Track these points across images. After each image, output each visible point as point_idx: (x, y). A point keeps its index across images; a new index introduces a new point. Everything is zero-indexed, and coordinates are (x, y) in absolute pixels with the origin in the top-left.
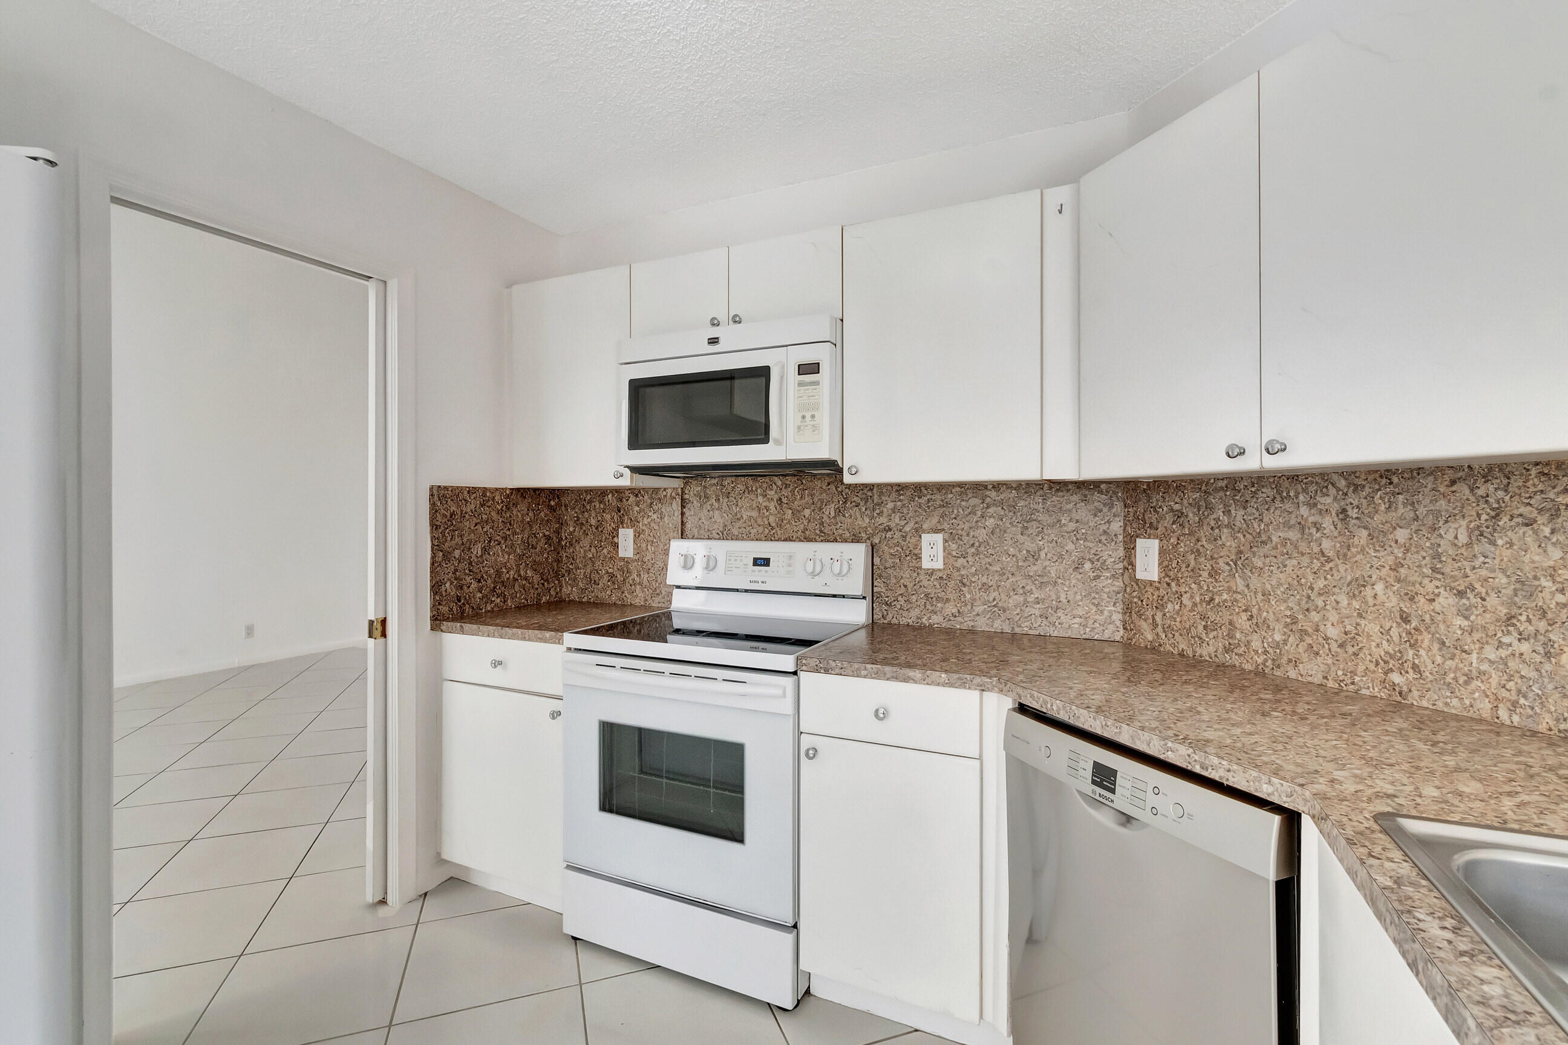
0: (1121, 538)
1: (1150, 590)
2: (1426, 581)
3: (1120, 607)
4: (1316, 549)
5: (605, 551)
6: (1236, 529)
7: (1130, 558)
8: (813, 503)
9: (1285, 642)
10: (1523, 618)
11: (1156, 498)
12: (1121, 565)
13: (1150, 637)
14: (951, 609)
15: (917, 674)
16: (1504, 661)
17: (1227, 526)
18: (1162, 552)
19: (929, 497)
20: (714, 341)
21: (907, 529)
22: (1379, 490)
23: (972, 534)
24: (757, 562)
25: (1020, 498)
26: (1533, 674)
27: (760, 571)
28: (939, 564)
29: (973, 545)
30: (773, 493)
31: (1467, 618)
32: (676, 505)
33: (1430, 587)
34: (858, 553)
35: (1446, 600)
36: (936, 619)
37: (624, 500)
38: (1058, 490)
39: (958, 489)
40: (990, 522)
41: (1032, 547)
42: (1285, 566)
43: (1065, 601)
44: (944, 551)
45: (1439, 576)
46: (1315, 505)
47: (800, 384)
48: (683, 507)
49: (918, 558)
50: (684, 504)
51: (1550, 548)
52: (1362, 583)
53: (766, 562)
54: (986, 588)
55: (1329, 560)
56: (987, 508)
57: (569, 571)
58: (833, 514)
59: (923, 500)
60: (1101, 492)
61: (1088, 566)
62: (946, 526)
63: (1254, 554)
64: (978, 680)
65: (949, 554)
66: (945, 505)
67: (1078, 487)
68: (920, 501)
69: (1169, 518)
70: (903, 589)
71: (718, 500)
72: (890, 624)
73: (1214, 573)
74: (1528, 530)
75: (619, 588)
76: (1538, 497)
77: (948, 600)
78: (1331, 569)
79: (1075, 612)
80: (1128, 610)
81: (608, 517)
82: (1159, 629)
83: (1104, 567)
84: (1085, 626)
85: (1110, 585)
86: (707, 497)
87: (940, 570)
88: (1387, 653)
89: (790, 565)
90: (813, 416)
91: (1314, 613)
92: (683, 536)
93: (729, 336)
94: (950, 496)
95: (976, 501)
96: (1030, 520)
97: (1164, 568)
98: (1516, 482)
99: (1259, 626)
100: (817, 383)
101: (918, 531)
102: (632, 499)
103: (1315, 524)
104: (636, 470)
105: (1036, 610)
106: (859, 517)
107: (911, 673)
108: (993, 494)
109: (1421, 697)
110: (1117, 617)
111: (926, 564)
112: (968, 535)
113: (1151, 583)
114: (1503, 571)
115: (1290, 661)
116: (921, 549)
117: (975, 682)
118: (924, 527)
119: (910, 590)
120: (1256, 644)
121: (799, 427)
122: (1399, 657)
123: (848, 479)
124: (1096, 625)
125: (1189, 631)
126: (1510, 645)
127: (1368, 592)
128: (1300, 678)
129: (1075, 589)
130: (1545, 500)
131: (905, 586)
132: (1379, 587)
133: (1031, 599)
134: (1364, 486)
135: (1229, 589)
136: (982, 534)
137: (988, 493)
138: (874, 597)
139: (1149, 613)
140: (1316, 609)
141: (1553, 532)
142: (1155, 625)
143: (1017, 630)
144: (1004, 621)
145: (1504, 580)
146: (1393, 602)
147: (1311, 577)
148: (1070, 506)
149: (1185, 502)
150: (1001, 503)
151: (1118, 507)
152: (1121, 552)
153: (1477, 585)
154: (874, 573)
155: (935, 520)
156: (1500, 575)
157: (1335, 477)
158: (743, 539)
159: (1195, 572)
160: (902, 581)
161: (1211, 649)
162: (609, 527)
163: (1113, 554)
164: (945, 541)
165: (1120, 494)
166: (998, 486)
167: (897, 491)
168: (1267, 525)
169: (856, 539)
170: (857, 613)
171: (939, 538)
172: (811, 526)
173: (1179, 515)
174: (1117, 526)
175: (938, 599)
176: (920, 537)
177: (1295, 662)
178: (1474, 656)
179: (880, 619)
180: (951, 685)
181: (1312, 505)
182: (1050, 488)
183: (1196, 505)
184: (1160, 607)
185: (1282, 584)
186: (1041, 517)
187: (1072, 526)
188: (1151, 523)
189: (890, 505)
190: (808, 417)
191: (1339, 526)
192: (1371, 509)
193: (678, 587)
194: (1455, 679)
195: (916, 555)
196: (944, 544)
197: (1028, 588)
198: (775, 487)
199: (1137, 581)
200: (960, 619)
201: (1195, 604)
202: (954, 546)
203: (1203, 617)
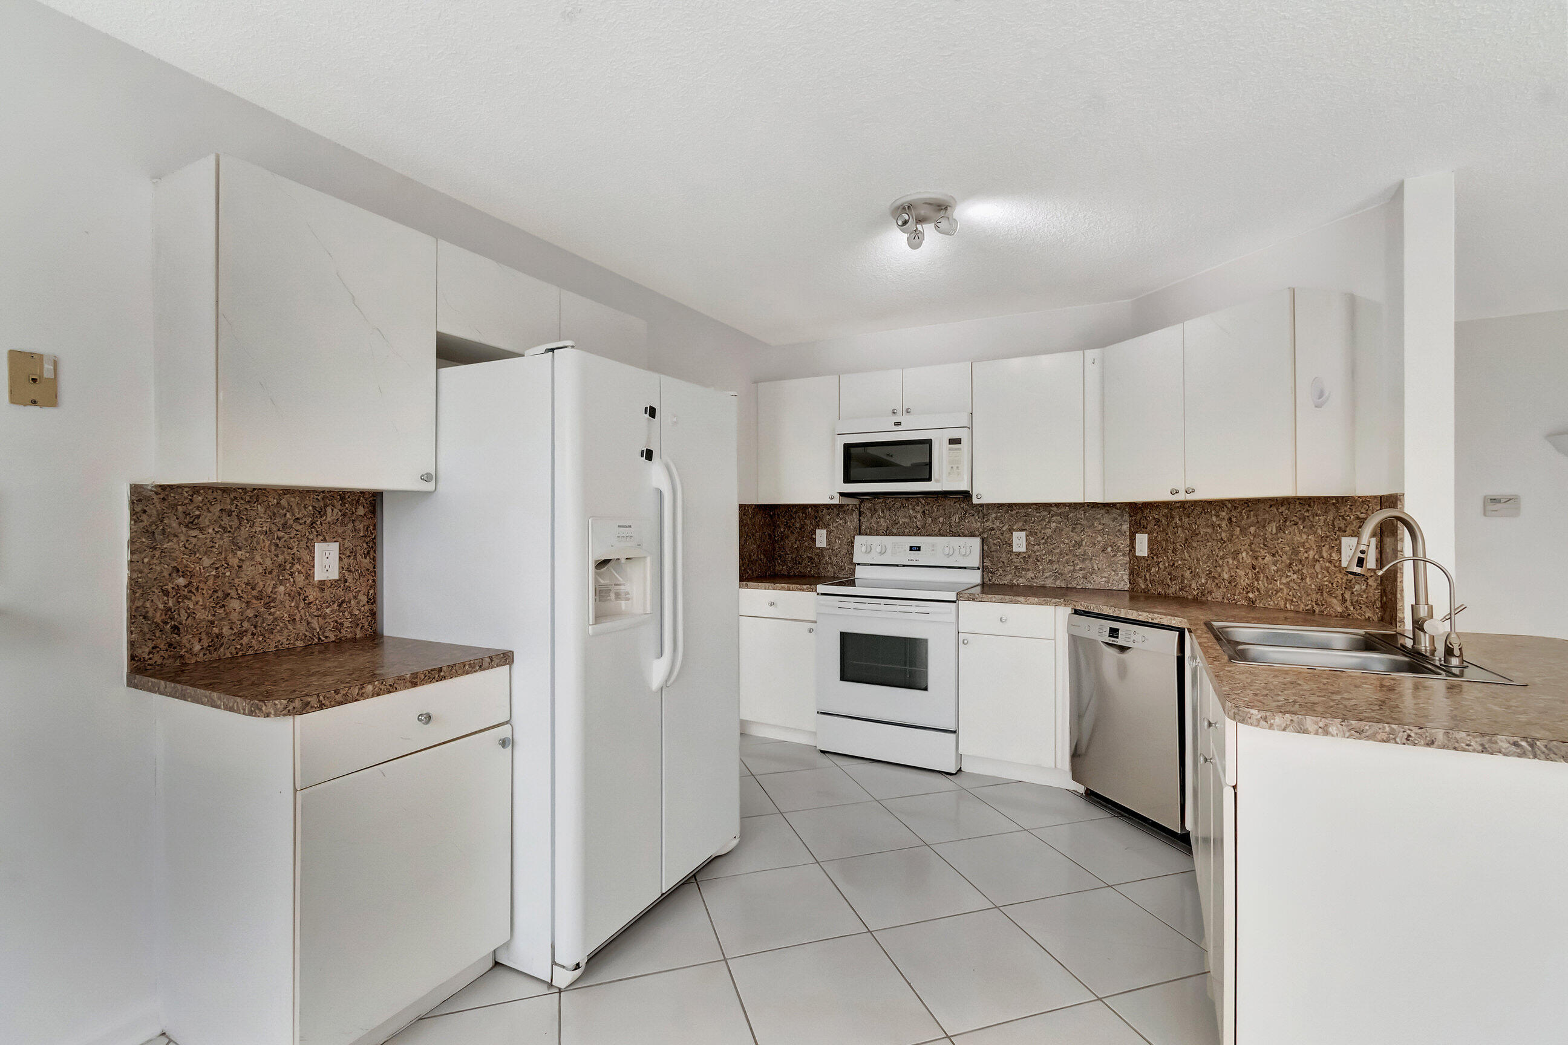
0: (1128, 533)
1: (1143, 561)
2: (1261, 550)
3: (1127, 572)
4: (1219, 537)
5: (806, 543)
6: (1185, 528)
7: (1133, 544)
8: (945, 514)
9: (1206, 583)
10: (1294, 564)
11: (1146, 512)
12: (1128, 549)
13: (1143, 587)
14: (1030, 574)
15: (1022, 599)
16: (1288, 583)
17: (1180, 527)
18: (1149, 540)
19: (1017, 511)
20: (898, 424)
21: (1004, 529)
22: (1244, 509)
23: (1043, 532)
24: (911, 548)
25: (1071, 512)
26: (1297, 588)
27: (914, 554)
28: (1024, 549)
29: (1043, 538)
30: (919, 508)
31: (1276, 566)
32: (855, 516)
33: (1263, 552)
34: (976, 542)
35: (1269, 558)
36: (1021, 581)
37: (820, 512)
38: (1092, 507)
39: (1034, 506)
40: (1053, 525)
41: (1078, 539)
42: (1206, 546)
43: (1096, 569)
44: (1026, 541)
45: (1266, 548)
46: (1219, 516)
47: (950, 449)
48: (860, 516)
49: (1011, 545)
50: (860, 514)
51: (1303, 534)
52: (1237, 553)
53: (918, 549)
54: (1051, 562)
55: (1224, 542)
56: (1052, 517)
57: (780, 556)
58: (957, 520)
59: (1014, 512)
60: (1117, 509)
61: (1109, 549)
62: (1027, 527)
63: (1193, 540)
64: (1054, 600)
65: (1030, 543)
66: (1027, 515)
67: (1104, 506)
68: (1012, 513)
69: (1153, 522)
70: (1001, 564)
71: (883, 512)
72: (994, 584)
73: (1174, 551)
74: (1296, 527)
75: (816, 566)
76: (1299, 513)
77: (1029, 570)
78: (1225, 546)
79: (1103, 575)
80: (1131, 573)
81: (808, 522)
82: (1148, 582)
83: (1118, 550)
84: (1108, 582)
85: (1123, 560)
86: (876, 510)
87: (1024, 552)
88: (1247, 584)
89: (933, 550)
90: (958, 467)
91: (1218, 568)
92: (860, 534)
93: (907, 422)
94: (1030, 510)
95: (1045, 513)
96: (1077, 524)
97: (1151, 549)
98: (1292, 506)
99: (1195, 576)
100: (960, 449)
101: (1011, 530)
102: (825, 511)
103: (1219, 525)
104: (842, 494)
105: (1080, 574)
106: (974, 522)
107: (1019, 599)
108: (1055, 509)
109: (1260, 602)
110: (1126, 578)
111: (1016, 549)
112: (1040, 532)
113: (1144, 557)
114: (1288, 545)
115: (1208, 592)
116: (1012, 541)
117: (1052, 601)
118: (1014, 528)
119: (1006, 564)
120: (1194, 585)
121: (949, 473)
122: (1251, 585)
123: (975, 501)
124: (1114, 582)
125: (1163, 581)
126: (1290, 576)
127: (1240, 556)
128: (1213, 600)
129: (1102, 562)
130: (1301, 514)
131: (1003, 562)
132: (1244, 554)
133: (1078, 568)
134: (1238, 507)
135: (1182, 559)
136: (1049, 532)
137: (1052, 508)
138: (984, 569)
139: (1143, 574)
140: (1220, 566)
141: (1303, 528)
142: (1146, 580)
143: (1069, 586)
144: (1061, 581)
145: (1288, 549)
146: (1249, 561)
147: (1217, 551)
148: (1099, 516)
149: (1161, 514)
150: (1060, 515)
151: (1126, 517)
152: (1128, 542)
153: (1279, 551)
154: (984, 555)
155: (1020, 524)
156: (1287, 546)
157: (1227, 502)
158: (900, 535)
159: (1165, 551)
160: (1001, 559)
161: (1174, 589)
162: (809, 528)
163: (1123, 543)
164: (1027, 536)
165: (1127, 510)
166: (1057, 505)
167: (998, 507)
168: (1198, 526)
169: (972, 535)
170: (976, 577)
171: (1023, 534)
172: (944, 528)
173: (1158, 521)
174: (1126, 527)
175: (1023, 569)
176: (1012, 533)
177: (1210, 592)
178: (1278, 582)
179: (987, 582)
180: (1040, 604)
181: (1217, 516)
182: (1088, 506)
183: (1166, 516)
184: (1149, 570)
185: (1205, 555)
186: (1083, 522)
187: (1100, 527)
188: (1144, 525)
189: (994, 515)
190: (954, 467)
191: (1229, 526)
192: (1241, 518)
193: (859, 564)
194: (1272, 593)
195: (1009, 544)
196: (1026, 538)
197: (1076, 562)
198: (920, 504)
199: (1137, 557)
200: (1036, 580)
201: (1166, 568)
202: (1032, 539)
203: (1170, 574)
